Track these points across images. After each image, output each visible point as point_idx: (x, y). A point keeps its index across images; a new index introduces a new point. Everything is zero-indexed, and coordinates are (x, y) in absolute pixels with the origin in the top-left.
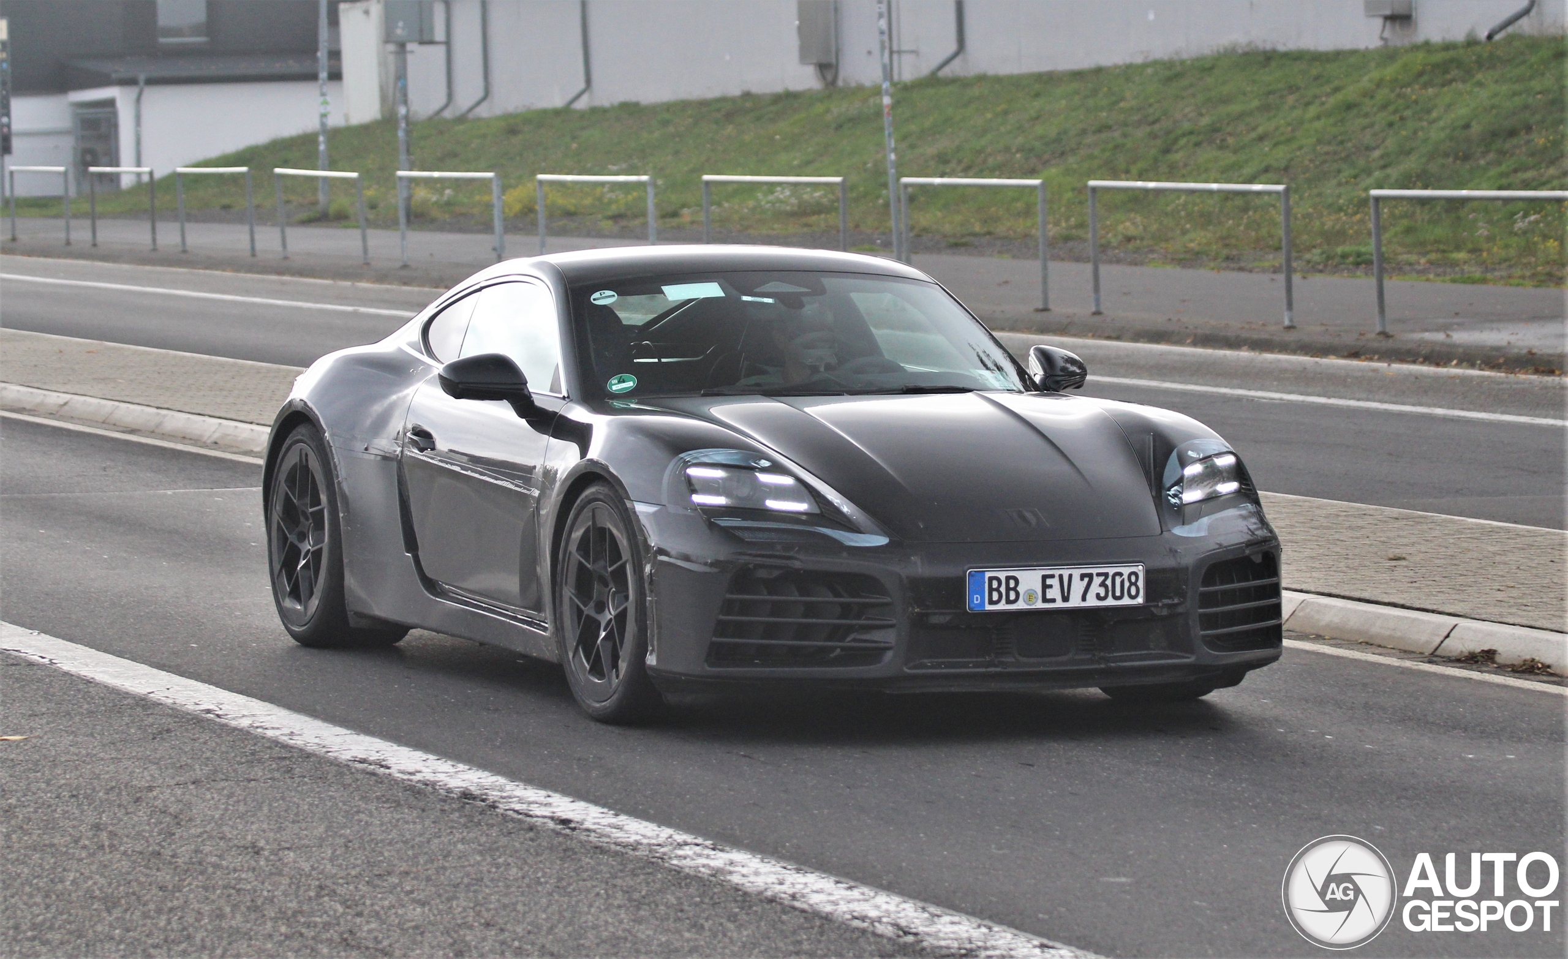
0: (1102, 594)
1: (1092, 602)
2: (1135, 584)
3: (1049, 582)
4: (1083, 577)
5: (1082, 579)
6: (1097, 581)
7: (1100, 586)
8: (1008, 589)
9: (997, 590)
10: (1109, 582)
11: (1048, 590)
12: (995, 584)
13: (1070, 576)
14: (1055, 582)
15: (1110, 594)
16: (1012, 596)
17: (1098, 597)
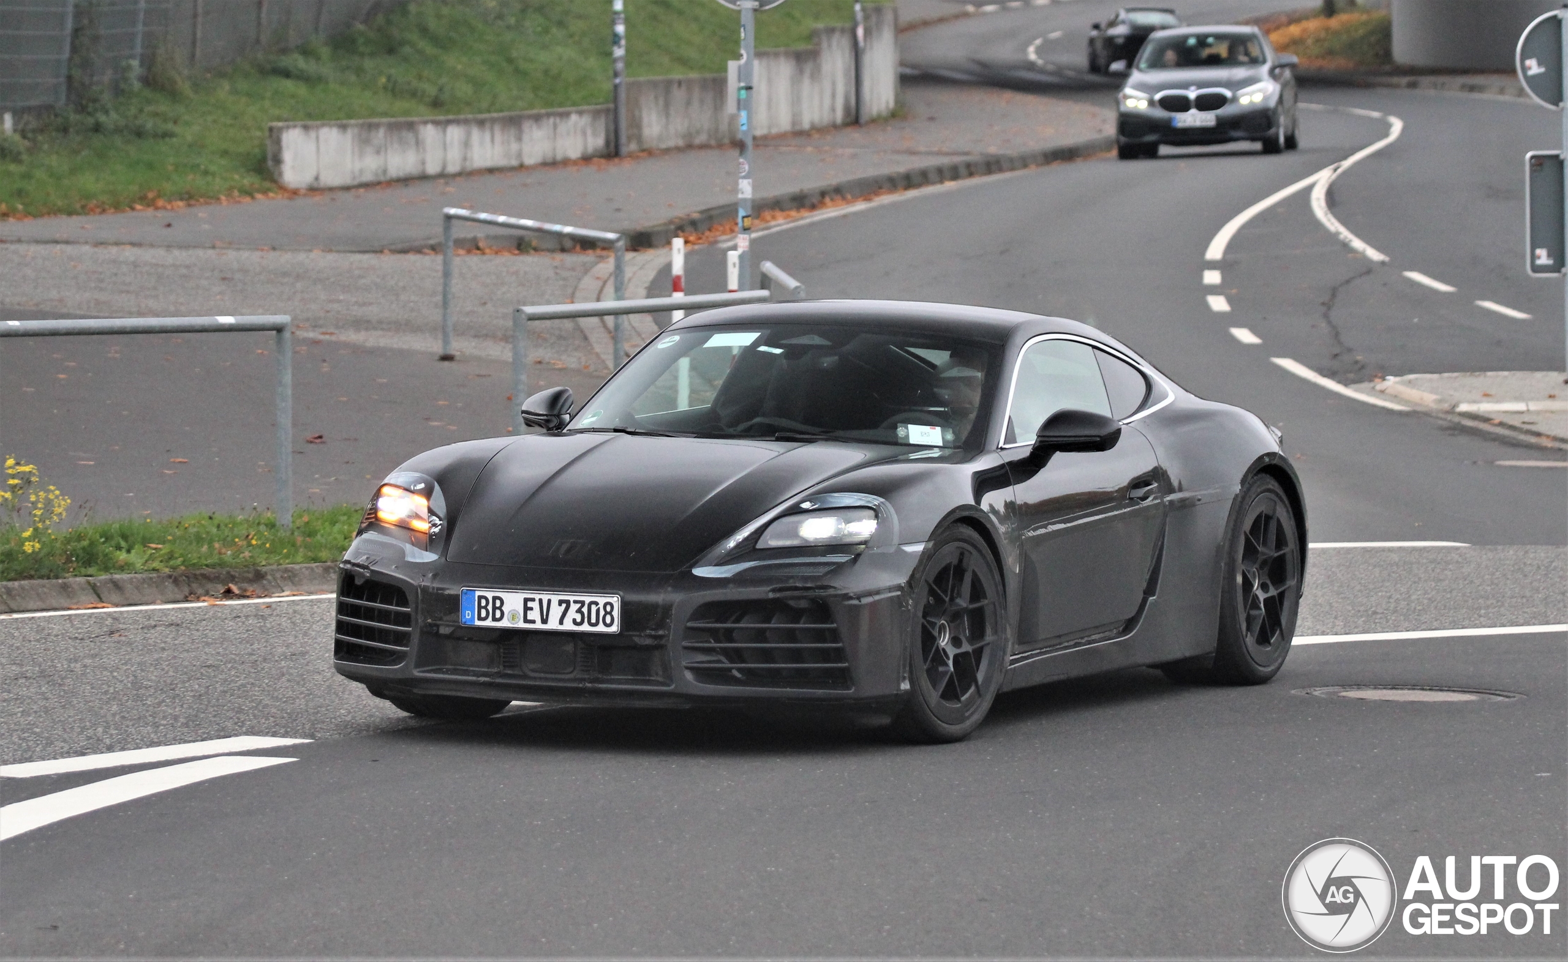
0: (579, 620)
1: (568, 626)
2: (610, 613)
3: (530, 604)
4: (561, 602)
5: (560, 605)
6: (574, 607)
7: (577, 612)
8: (494, 608)
9: (485, 607)
10: (585, 610)
11: (529, 612)
12: (483, 603)
13: (549, 601)
14: (535, 605)
15: (586, 620)
16: (498, 614)
17: (575, 622)
